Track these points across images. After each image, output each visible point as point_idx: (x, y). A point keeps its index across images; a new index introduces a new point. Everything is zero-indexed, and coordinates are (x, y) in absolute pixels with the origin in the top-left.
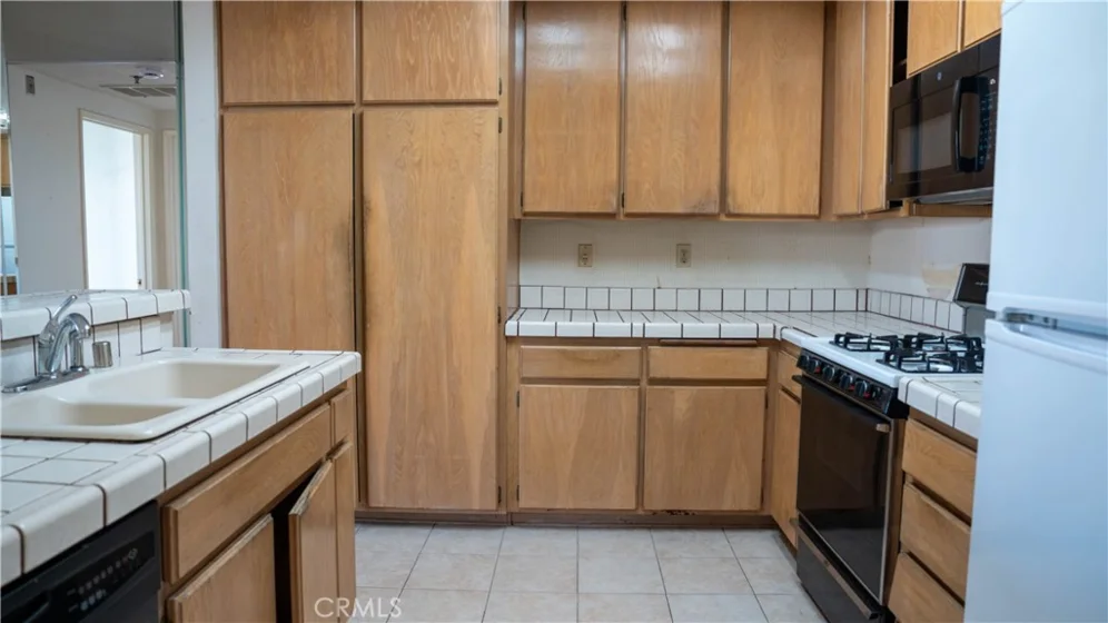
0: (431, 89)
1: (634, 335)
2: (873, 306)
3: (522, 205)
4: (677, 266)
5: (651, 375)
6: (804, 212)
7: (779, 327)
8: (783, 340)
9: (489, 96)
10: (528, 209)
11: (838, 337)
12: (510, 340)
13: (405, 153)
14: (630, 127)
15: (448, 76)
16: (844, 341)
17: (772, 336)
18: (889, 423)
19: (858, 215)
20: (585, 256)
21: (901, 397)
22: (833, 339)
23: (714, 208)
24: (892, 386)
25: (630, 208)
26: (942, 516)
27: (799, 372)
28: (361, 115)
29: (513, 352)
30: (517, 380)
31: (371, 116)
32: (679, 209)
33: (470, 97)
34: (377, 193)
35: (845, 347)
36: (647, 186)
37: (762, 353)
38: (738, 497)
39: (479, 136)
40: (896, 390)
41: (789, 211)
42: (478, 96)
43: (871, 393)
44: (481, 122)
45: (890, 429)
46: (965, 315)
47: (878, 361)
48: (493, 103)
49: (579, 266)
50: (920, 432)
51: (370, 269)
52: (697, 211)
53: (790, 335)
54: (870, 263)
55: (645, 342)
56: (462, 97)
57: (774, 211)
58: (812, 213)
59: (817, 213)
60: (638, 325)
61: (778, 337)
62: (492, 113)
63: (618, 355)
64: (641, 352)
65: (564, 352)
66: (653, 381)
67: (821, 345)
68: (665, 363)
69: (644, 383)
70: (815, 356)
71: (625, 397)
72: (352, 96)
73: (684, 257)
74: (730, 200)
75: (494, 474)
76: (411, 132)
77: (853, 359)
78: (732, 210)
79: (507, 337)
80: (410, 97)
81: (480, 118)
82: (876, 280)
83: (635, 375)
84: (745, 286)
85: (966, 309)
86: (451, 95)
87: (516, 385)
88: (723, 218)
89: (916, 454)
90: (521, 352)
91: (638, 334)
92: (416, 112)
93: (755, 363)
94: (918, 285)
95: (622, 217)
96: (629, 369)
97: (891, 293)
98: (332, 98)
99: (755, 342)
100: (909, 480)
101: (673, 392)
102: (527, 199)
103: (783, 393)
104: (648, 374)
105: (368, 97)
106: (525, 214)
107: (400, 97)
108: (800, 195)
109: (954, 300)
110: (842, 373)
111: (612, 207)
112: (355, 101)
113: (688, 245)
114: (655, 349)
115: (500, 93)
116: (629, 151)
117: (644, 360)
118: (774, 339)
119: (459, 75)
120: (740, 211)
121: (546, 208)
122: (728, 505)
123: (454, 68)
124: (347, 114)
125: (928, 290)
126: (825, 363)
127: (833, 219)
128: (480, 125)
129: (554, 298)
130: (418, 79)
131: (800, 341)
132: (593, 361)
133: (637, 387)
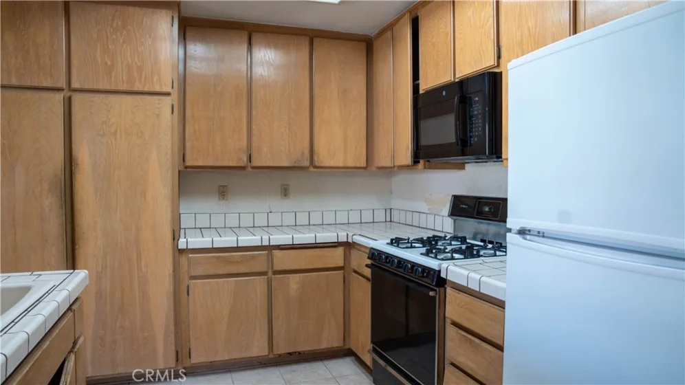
0: (123, 82)
1: (263, 244)
2: (395, 219)
3: (184, 161)
4: (282, 198)
5: (275, 268)
6: (358, 165)
7: (350, 234)
8: (353, 242)
9: (165, 90)
10: (188, 163)
11: (392, 240)
12: (181, 251)
13: (104, 126)
14: (254, 112)
15: (136, 74)
16: (396, 242)
17: (346, 240)
18: (436, 290)
19: (391, 168)
20: (223, 193)
21: (443, 275)
22: (389, 241)
23: (307, 163)
24: (437, 269)
25: (255, 163)
26: (474, 341)
27: (369, 262)
28: (70, 98)
29: (183, 260)
30: (187, 277)
31: (77, 99)
32: (285, 163)
33: (151, 90)
34: (83, 153)
35: (398, 246)
36: (265, 149)
37: (340, 250)
38: (330, 340)
39: (158, 115)
40: (439, 271)
41: (350, 164)
42: (157, 89)
43: (423, 274)
44: (159, 106)
45: (436, 294)
46: (455, 224)
47: (421, 254)
48: (168, 94)
49: (219, 199)
50: (457, 295)
51: (78, 206)
52: (296, 165)
53: (358, 239)
54: (392, 194)
55: (270, 248)
56: (146, 89)
57: (341, 165)
58: (362, 166)
59: (365, 166)
60: (266, 237)
61: (350, 240)
62: (167, 101)
63: (253, 257)
64: (268, 254)
65: (218, 258)
66: (276, 272)
67: (382, 245)
68: (283, 260)
69: (270, 274)
70: (380, 253)
71: (259, 283)
72: (62, 83)
73: (285, 192)
74: (315, 158)
75: (173, 342)
76: (109, 111)
77: (405, 253)
78: (317, 164)
79: (179, 250)
80: (108, 87)
81: (159, 104)
82: (396, 203)
83: (264, 270)
84: (335, 209)
85: (455, 221)
86: (138, 87)
87: (186, 281)
88: (312, 169)
89: (454, 307)
90: (189, 259)
91: (266, 243)
92: (113, 98)
93: (337, 257)
94: (422, 206)
95: (249, 169)
96: (260, 265)
97: (406, 211)
98: (45, 84)
99: (336, 244)
100: (448, 322)
101: (288, 278)
102: (188, 157)
103: (354, 274)
104: (272, 268)
105: (75, 85)
106: (186, 167)
107: (101, 87)
108: (356, 156)
109: (449, 216)
110: (402, 262)
111: (244, 161)
112: (64, 87)
113: (288, 185)
114: (277, 253)
115: (172, 88)
116: (254, 127)
117: (270, 260)
118: (347, 242)
119: (143, 74)
120: (322, 165)
121: (200, 163)
122: (324, 345)
123: (140, 69)
124: (59, 97)
125: (429, 209)
126: (389, 257)
127: (374, 169)
128: (159, 108)
129: (203, 221)
130: (113, 75)
131: (369, 244)
132: (237, 262)
133: (266, 277)
